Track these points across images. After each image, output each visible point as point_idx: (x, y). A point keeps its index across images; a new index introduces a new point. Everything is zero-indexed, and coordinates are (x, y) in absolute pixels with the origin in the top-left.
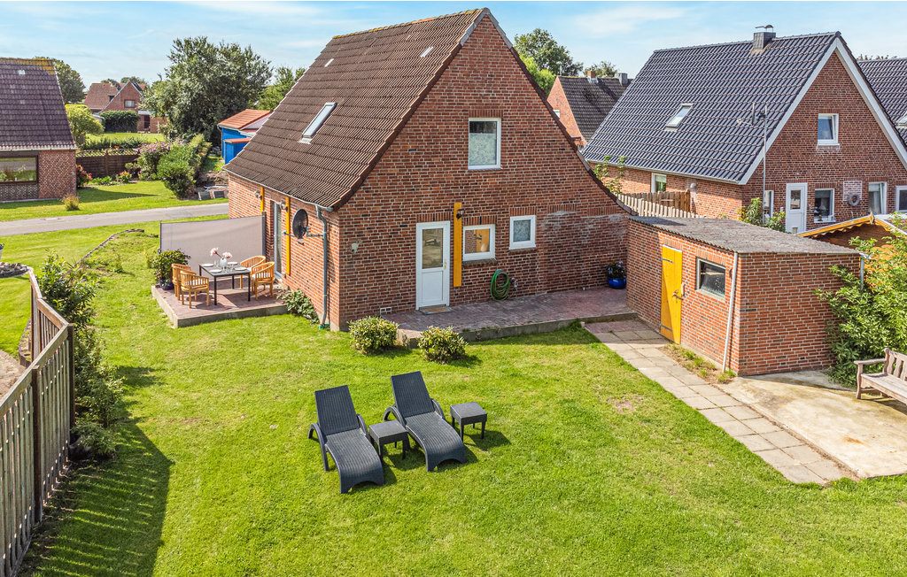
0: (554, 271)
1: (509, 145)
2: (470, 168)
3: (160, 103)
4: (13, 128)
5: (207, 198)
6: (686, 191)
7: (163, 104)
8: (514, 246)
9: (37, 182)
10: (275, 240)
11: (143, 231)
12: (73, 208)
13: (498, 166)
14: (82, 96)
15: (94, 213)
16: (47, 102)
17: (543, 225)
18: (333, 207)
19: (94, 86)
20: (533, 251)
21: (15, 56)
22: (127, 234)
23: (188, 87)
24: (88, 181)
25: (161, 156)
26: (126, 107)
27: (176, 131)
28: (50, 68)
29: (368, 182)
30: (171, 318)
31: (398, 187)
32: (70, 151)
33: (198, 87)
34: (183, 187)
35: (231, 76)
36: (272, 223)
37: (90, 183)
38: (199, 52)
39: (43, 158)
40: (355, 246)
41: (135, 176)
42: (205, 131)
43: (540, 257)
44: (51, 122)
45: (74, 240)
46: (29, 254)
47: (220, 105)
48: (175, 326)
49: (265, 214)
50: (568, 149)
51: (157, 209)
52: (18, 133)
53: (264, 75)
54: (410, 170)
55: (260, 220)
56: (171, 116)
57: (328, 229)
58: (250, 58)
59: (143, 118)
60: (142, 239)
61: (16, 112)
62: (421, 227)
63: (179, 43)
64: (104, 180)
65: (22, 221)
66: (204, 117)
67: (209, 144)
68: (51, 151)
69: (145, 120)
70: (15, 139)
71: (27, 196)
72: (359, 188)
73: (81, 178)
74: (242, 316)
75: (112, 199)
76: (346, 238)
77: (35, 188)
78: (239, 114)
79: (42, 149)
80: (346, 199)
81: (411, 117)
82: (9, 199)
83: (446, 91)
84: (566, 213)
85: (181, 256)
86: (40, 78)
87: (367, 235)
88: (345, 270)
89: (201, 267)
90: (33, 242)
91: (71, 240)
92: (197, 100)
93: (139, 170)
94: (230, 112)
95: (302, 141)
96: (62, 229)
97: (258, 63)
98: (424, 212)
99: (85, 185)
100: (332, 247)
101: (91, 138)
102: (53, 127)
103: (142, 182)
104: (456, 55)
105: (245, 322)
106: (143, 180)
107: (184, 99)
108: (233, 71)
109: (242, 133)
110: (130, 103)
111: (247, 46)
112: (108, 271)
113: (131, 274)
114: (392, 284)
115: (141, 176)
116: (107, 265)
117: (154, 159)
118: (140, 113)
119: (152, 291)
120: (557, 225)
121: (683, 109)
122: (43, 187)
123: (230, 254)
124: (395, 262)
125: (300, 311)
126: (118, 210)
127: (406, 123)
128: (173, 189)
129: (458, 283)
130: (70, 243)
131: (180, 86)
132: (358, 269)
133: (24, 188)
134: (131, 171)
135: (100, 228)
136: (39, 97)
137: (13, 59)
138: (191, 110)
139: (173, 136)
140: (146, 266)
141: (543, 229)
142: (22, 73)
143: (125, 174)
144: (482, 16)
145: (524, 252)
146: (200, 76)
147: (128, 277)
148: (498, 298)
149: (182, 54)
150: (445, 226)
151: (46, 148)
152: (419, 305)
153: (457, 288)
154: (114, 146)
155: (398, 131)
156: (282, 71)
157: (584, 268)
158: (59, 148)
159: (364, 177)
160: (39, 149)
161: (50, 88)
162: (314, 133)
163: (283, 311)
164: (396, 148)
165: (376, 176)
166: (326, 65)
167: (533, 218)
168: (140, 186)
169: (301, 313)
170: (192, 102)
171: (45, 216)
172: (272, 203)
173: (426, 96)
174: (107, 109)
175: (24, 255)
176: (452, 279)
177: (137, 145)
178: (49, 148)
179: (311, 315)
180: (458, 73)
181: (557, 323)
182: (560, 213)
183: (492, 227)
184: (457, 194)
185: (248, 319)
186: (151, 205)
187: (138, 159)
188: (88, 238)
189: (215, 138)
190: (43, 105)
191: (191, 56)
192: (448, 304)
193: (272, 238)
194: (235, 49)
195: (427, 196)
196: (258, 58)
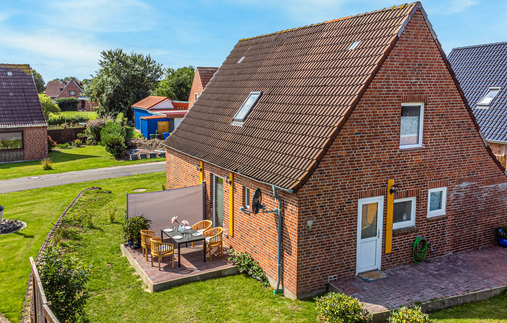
0: (458, 234)
1: (430, 127)
2: (401, 147)
3: (95, 93)
4: (6, 112)
5: (135, 158)
6: (503, 155)
7: (96, 93)
8: (431, 214)
9: (23, 149)
10: (214, 205)
11: (100, 189)
12: (48, 168)
13: (420, 145)
14: (44, 89)
15: (62, 172)
16: (27, 94)
17: (452, 195)
18: (293, 189)
19: (50, 83)
20: (444, 218)
21: (5, 63)
22: (90, 191)
23: (111, 82)
24: (55, 146)
25: (101, 128)
26: (70, 95)
27: (104, 111)
28: (28, 70)
29: (322, 165)
30: (145, 282)
31: (345, 168)
32: (44, 127)
33: (117, 81)
34: (119, 151)
35: (139, 74)
36: (211, 191)
37: (56, 147)
38: (118, 59)
39: (26, 132)
40: (310, 223)
41: (84, 142)
42: (123, 110)
43: (448, 223)
44: (30, 108)
45: (52, 196)
46: (22, 209)
47: (132, 94)
48: (149, 290)
49: (205, 183)
50: (473, 129)
51: (105, 169)
52: (9, 116)
53: (158, 73)
54: (355, 152)
55: (201, 188)
56: (101, 101)
57: (283, 206)
58: (149, 63)
59: (80, 102)
60: (101, 196)
61: (8, 101)
62: (362, 202)
63: (104, 54)
64: (65, 145)
65: (15, 179)
66: (122, 102)
67: (126, 119)
68: (31, 127)
69: (82, 103)
70: (8, 119)
71: (17, 159)
72: (315, 170)
73: (50, 145)
74: (204, 278)
75: (72, 160)
76: (303, 215)
77: (22, 153)
78: (145, 99)
79: (25, 126)
80: (304, 182)
81: (357, 103)
82: (5, 161)
83: (385, 79)
84: (469, 184)
85: (146, 221)
86: (22, 77)
87: (320, 213)
88: (302, 245)
89: (162, 232)
90: (24, 198)
91: (49, 196)
92: (117, 91)
93: (87, 138)
94: (138, 99)
95: (234, 124)
96: (43, 186)
97: (155, 65)
98: (365, 189)
99: (53, 149)
100: (287, 223)
101: (53, 116)
102: (31, 111)
103: (89, 146)
104: (394, 46)
105: (207, 284)
106: (89, 145)
107: (110, 90)
108: (140, 71)
109: (150, 112)
110: (73, 93)
111: (148, 55)
112: (82, 227)
113: (99, 229)
114: (338, 255)
115: (87, 142)
116: (80, 221)
117: (97, 132)
118: (79, 99)
119: (121, 249)
120: (462, 194)
121: (491, 92)
122: (27, 152)
123: (187, 223)
124: (341, 235)
125: (250, 273)
126: (78, 170)
127: (354, 109)
128: (112, 153)
129: (389, 250)
130: (49, 199)
131: (107, 81)
132: (312, 244)
133: (15, 153)
134: (81, 139)
135: (69, 185)
136: (22, 90)
137: (4, 65)
138: (114, 97)
139: (103, 114)
140: (109, 221)
141: (452, 199)
142: (10, 74)
143: (77, 141)
144: (415, 9)
145: (437, 219)
146: (119, 75)
147: (98, 232)
148: (418, 260)
149: (107, 60)
150: (380, 200)
151: (28, 126)
152: (359, 270)
153: (387, 254)
154: (68, 121)
155: (347, 116)
156: (169, 71)
157: (479, 230)
158: (36, 126)
159: (319, 160)
160: (23, 126)
161: (28, 84)
162: (246, 118)
163: (235, 273)
164: (344, 133)
165: (328, 159)
166: (239, 62)
167: (444, 190)
168: (88, 150)
169: (251, 275)
170: (114, 92)
171: (30, 175)
172: (211, 175)
173: (369, 84)
174: (59, 97)
175: (19, 211)
176: (384, 247)
177: (82, 120)
178: (30, 126)
179: (262, 278)
180: (394, 63)
181: (491, 291)
182: (464, 184)
183: (413, 200)
184: (390, 172)
185: (209, 281)
186: (100, 164)
187: (85, 131)
188: (62, 193)
189: (129, 114)
190: (25, 96)
191: (112, 62)
192: (380, 269)
193: (211, 203)
194: (140, 56)
195: (368, 174)
196: (155, 62)
